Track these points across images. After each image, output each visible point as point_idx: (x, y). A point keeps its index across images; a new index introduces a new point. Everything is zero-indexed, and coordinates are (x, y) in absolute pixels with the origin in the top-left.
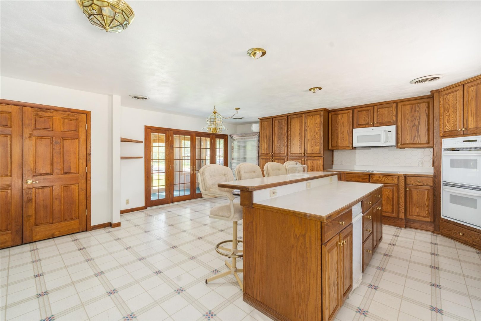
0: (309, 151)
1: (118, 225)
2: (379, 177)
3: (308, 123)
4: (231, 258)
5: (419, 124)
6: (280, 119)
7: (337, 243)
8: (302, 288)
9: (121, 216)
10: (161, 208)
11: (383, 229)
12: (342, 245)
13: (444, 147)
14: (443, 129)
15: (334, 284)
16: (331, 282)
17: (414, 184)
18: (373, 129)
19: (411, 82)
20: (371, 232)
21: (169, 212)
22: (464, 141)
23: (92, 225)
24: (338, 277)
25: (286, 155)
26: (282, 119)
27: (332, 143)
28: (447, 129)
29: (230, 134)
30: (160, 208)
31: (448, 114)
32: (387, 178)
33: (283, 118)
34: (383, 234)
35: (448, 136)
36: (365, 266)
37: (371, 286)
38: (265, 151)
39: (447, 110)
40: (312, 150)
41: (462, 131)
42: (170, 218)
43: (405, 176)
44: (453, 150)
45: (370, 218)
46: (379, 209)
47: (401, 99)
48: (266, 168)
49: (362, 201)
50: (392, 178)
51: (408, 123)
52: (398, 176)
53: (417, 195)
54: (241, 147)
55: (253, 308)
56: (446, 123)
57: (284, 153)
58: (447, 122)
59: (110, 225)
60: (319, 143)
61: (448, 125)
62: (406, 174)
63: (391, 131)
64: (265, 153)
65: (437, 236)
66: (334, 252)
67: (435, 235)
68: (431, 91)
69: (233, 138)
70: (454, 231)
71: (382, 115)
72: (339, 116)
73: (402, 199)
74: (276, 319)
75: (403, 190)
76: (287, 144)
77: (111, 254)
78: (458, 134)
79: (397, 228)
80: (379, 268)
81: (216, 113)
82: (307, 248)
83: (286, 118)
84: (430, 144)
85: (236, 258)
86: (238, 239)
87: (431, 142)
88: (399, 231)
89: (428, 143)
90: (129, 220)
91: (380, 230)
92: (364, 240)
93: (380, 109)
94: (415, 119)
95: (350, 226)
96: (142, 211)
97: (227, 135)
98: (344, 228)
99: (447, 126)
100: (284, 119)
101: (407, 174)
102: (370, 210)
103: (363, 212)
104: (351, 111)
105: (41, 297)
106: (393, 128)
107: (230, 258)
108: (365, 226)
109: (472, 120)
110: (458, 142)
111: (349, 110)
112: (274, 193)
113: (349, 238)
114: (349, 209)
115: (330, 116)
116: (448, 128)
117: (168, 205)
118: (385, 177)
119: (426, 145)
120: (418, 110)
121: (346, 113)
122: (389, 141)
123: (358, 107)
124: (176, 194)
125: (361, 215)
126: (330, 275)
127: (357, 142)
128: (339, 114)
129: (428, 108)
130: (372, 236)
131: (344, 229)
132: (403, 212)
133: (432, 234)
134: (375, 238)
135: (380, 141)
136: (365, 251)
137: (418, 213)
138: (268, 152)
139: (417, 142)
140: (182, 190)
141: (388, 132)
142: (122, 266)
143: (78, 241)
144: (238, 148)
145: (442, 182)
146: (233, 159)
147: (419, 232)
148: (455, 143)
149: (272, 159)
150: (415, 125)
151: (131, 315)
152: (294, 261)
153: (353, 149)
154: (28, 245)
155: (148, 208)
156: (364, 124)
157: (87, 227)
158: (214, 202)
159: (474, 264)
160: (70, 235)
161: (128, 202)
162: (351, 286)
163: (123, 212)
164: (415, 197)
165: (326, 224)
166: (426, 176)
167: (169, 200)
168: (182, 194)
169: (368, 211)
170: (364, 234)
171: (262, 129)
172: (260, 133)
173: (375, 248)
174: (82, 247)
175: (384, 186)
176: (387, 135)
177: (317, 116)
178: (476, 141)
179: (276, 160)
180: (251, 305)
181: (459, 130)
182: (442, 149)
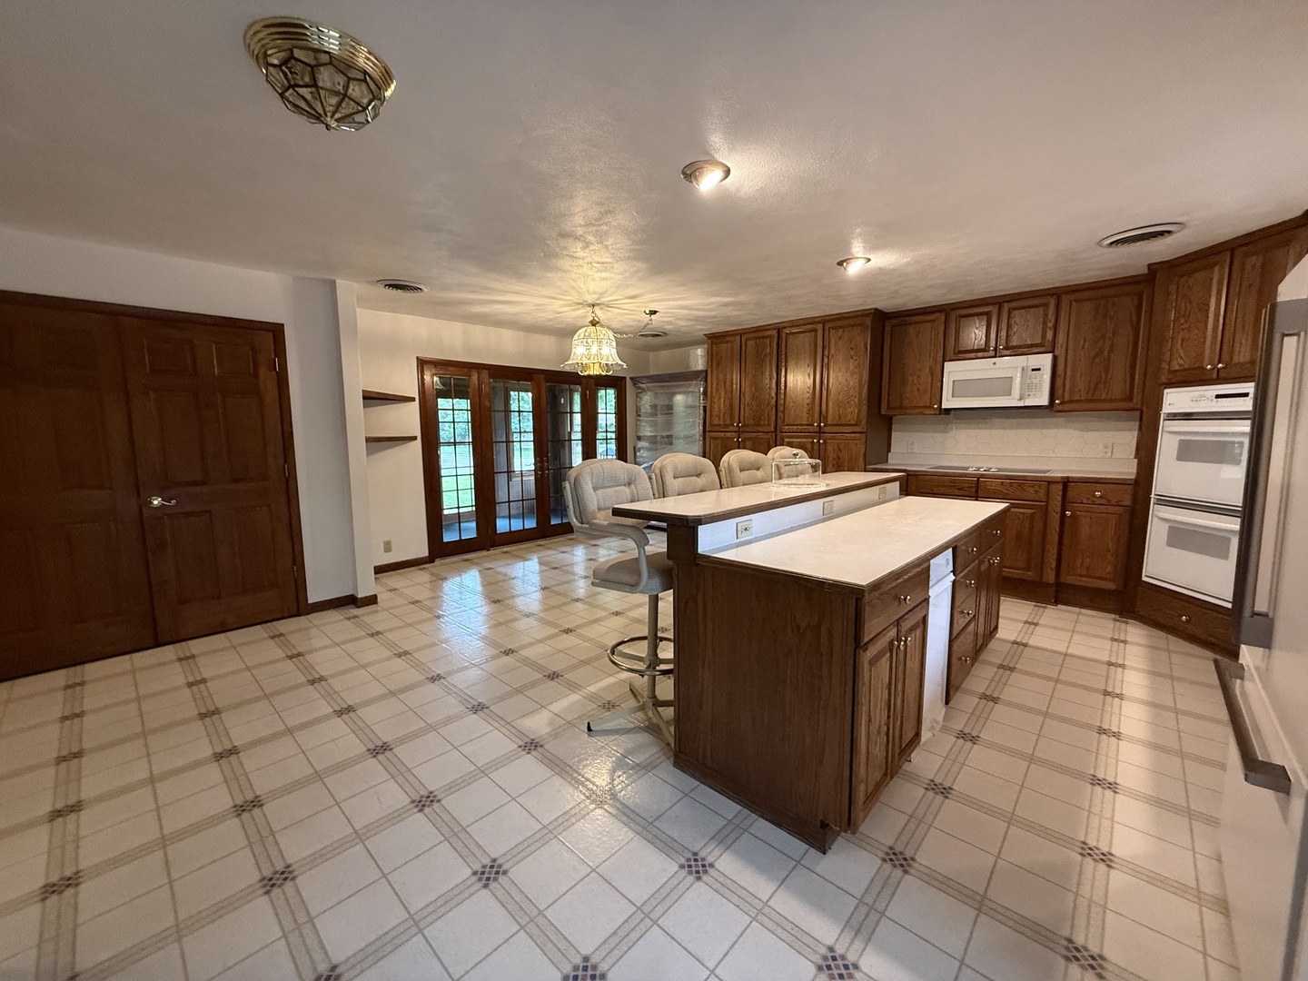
0: (832, 420)
1: (372, 600)
2: (1002, 484)
3: (833, 346)
4: (646, 677)
5: (1111, 351)
6: (759, 338)
7: (891, 643)
8: (808, 740)
9: (376, 578)
10: (468, 560)
11: (1001, 607)
12: (902, 648)
13: (1167, 409)
14: (1169, 364)
15: (879, 732)
16: (874, 728)
17: (1084, 501)
18: (994, 364)
19: (1099, 243)
20: (971, 616)
21: (488, 569)
22: (1218, 396)
23: (309, 602)
24: (889, 717)
25: (772, 429)
26: (767, 337)
27: (888, 400)
29: (632, 376)
30: (465, 561)
31: (1186, 325)
32: (1020, 486)
33: (768, 333)
34: (1000, 620)
35: (1179, 382)
36: (951, 692)
37: (962, 735)
38: (719, 419)
39: (1184, 315)
40: (840, 417)
41: (1215, 371)
42: (492, 583)
43: (1066, 482)
44: (1188, 416)
45: (971, 584)
46: (994, 563)
47: (1072, 286)
48: (726, 465)
49: (955, 546)
50: (1033, 487)
51: (1083, 347)
52: (1050, 482)
53: (1091, 527)
54: (659, 408)
55: (696, 783)
56: (1177, 350)
57: (769, 425)
58: (1182, 346)
59: (351, 601)
60: (856, 401)
61: (1182, 354)
62: (1068, 478)
63: (1039, 369)
64: (722, 423)
65: (1127, 623)
66: (884, 663)
67: (1124, 622)
68: (1150, 266)
69: (640, 385)
70: (1168, 612)
72: (912, 329)
73: (1054, 537)
74: (749, 804)
75: (1058, 517)
76: (776, 402)
77: (364, 667)
78: (1204, 377)
79: (1035, 606)
80: (984, 697)
81: (598, 322)
82: (822, 655)
83: (774, 333)
84: (1135, 400)
85: (654, 676)
86: (660, 634)
87: (1137, 398)
88: (1040, 613)
89: (1130, 398)
90: (395, 589)
91: (994, 612)
92: (954, 635)
93: (1016, 312)
94: (1103, 337)
95: (924, 604)
96: (424, 568)
97: (625, 378)
98: (909, 609)
99: (1181, 358)
100: (770, 336)
101: (1072, 478)
102: (973, 565)
103: (954, 572)
104: (943, 317)
105: (223, 759)
106: (1045, 361)
107: (643, 676)
108: (957, 604)
109: (1244, 344)
110: (1202, 398)
111: (937, 315)
112: (746, 529)
113: (919, 632)
114: (922, 567)
115: (888, 329)
116: (1181, 362)
117: (485, 553)
118: (1015, 485)
119: (1126, 405)
120: (1112, 314)
121: (929, 321)
122: (1033, 393)
123: (960, 305)
124: (502, 525)
125: (952, 577)
126: (872, 714)
127: (953, 397)
128: (910, 324)
129: (1139, 307)
130: (973, 624)
131: (909, 611)
132: (1052, 569)
133: (1117, 617)
134: (981, 630)
135: (1010, 395)
136: (954, 660)
137: (1088, 568)
138: (728, 422)
139: (1103, 397)
140: (516, 517)
141: (1033, 370)
142: (392, 693)
143: (282, 638)
144: (653, 411)
145: (1152, 496)
146: (639, 438)
147: (1087, 615)
148: (1194, 399)
149: (738, 440)
150: (1101, 351)
151: (428, 797)
152: (791, 683)
153: (940, 414)
154: (170, 647)
155: (438, 562)
156: (974, 350)
157: (299, 606)
158: (595, 545)
159: (1202, 684)
160: (263, 625)
161: (388, 547)
162: (918, 735)
163: (379, 570)
164: (1085, 531)
165: (869, 602)
166: (1116, 482)
167: (488, 540)
168: (517, 525)
169: (968, 569)
170: (955, 621)
171: (715, 364)
172: (709, 372)
173: (978, 650)
174: (295, 652)
175: (1013, 506)
176: (1028, 378)
177: (855, 328)
178: (1247, 394)
179: (748, 443)
180: (693, 776)
181: (1209, 367)
182: (1162, 416)
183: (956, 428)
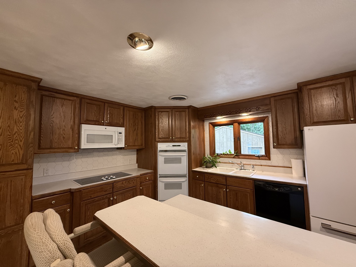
2: (122, 183)
13: (159, 149)
14: (158, 136)
17: (144, 182)
18: (106, 128)
22: (173, 146)
28: (162, 136)
31: (162, 126)
32: (128, 182)
35: (162, 141)
39: (161, 123)
41: (173, 139)
43: (140, 176)
44: (166, 151)
50: (133, 181)
51: (131, 127)
53: (146, 190)
58: (162, 131)
63: (121, 133)
71: (112, 115)
78: (169, 141)
89: (142, 145)
93: (110, 108)
94: (136, 124)
99: (162, 134)
109: (178, 132)
110: (169, 146)
118: (127, 182)
121: (70, 100)
122: (120, 142)
127: (87, 143)
129: (142, 117)
135: (112, 143)
139: (137, 144)
141: (119, 133)
145: (158, 175)
148: (167, 146)
156: (94, 121)
166: (150, 173)
176: (118, 136)
178: (180, 146)
181: (171, 138)
182: (158, 151)
183: (76, 158)
